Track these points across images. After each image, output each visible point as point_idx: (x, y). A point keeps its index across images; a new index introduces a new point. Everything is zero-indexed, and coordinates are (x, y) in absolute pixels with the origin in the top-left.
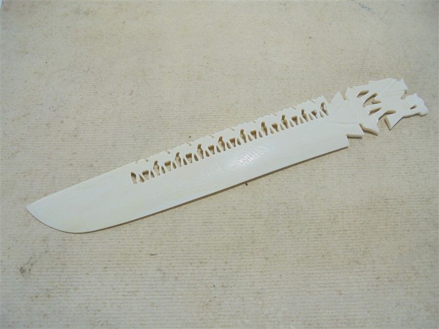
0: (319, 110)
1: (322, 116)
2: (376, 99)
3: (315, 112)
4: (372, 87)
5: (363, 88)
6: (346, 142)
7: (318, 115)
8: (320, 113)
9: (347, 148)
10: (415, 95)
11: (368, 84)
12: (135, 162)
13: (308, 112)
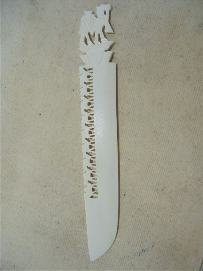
0: (88, 73)
1: (92, 73)
2: (92, 34)
3: (88, 75)
4: (83, 34)
5: (82, 40)
6: (113, 64)
7: (91, 75)
8: (90, 73)
9: (117, 65)
10: (97, 8)
11: (80, 35)
12: (85, 194)
13: (87, 80)
